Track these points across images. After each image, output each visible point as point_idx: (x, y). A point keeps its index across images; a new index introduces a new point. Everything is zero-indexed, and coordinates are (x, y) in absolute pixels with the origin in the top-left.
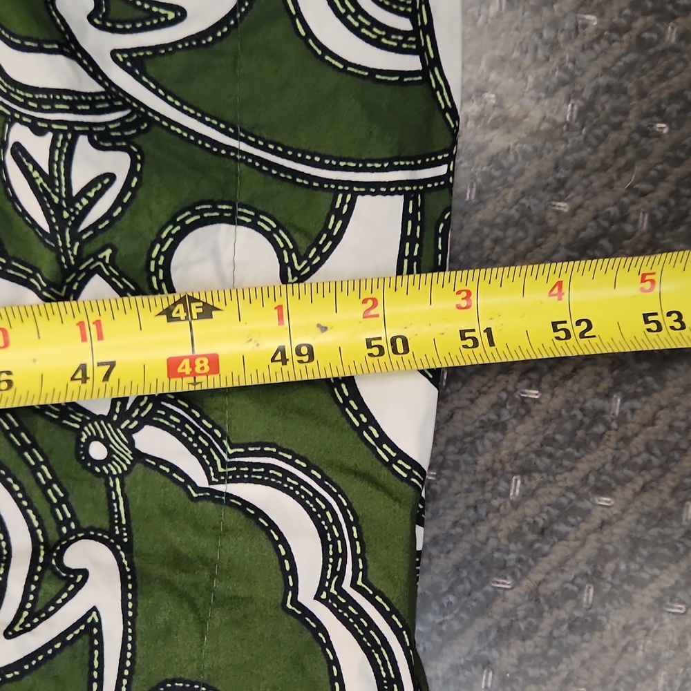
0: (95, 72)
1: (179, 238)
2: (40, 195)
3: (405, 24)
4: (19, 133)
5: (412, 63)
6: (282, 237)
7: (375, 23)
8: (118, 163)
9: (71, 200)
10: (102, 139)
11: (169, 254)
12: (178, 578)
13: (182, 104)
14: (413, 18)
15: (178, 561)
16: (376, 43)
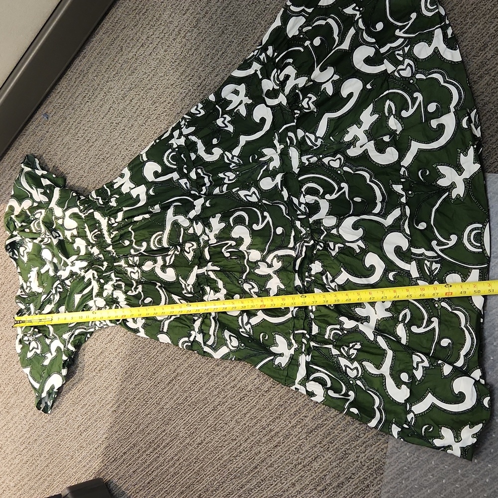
0: (436, 253)
1: (447, 276)
2: (428, 270)
3: (479, 245)
4: (426, 262)
5: (481, 250)
6: (462, 275)
7: (475, 245)
8: (438, 266)
9: (432, 271)
10: (437, 262)
11: (445, 278)
12: (446, 323)
13: (448, 256)
14: (480, 244)
15: (446, 321)
16: (475, 248)
